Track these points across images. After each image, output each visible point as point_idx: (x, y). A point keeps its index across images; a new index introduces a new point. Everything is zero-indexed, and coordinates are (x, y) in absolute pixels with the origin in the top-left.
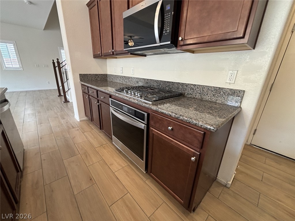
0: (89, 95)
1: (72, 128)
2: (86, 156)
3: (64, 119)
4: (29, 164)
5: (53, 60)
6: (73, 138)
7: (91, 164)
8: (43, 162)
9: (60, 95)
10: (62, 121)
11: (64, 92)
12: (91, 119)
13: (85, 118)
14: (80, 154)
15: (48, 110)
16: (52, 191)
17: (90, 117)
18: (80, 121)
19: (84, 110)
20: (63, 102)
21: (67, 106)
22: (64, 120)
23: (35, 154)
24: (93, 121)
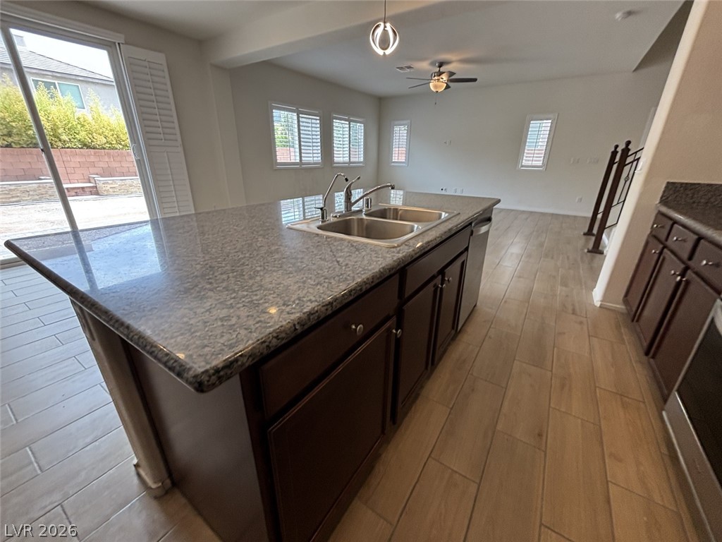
0: (665, 247)
1: (571, 312)
2: (563, 387)
3: (566, 286)
4: (470, 329)
5: (617, 147)
6: (560, 334)
7: (563, 410)
8: (487, 338)
9: (589, 233)
10: (560, 290)
11: (602, 228)
12: (633, 313)
13: (620, 307)
14: (552, 371)
15: (546, 256)
16: (473, 390)
17: (634, 309)
18: (600, 307)
19: (627, 283)
20: (586, 250)
21: (592, 260)
22: (564, 288)
23: (485, 321)
24: (638, 321)
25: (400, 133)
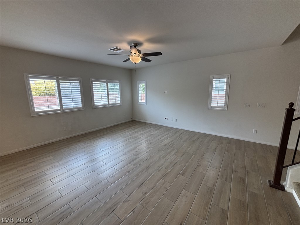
25: (141, 87)
